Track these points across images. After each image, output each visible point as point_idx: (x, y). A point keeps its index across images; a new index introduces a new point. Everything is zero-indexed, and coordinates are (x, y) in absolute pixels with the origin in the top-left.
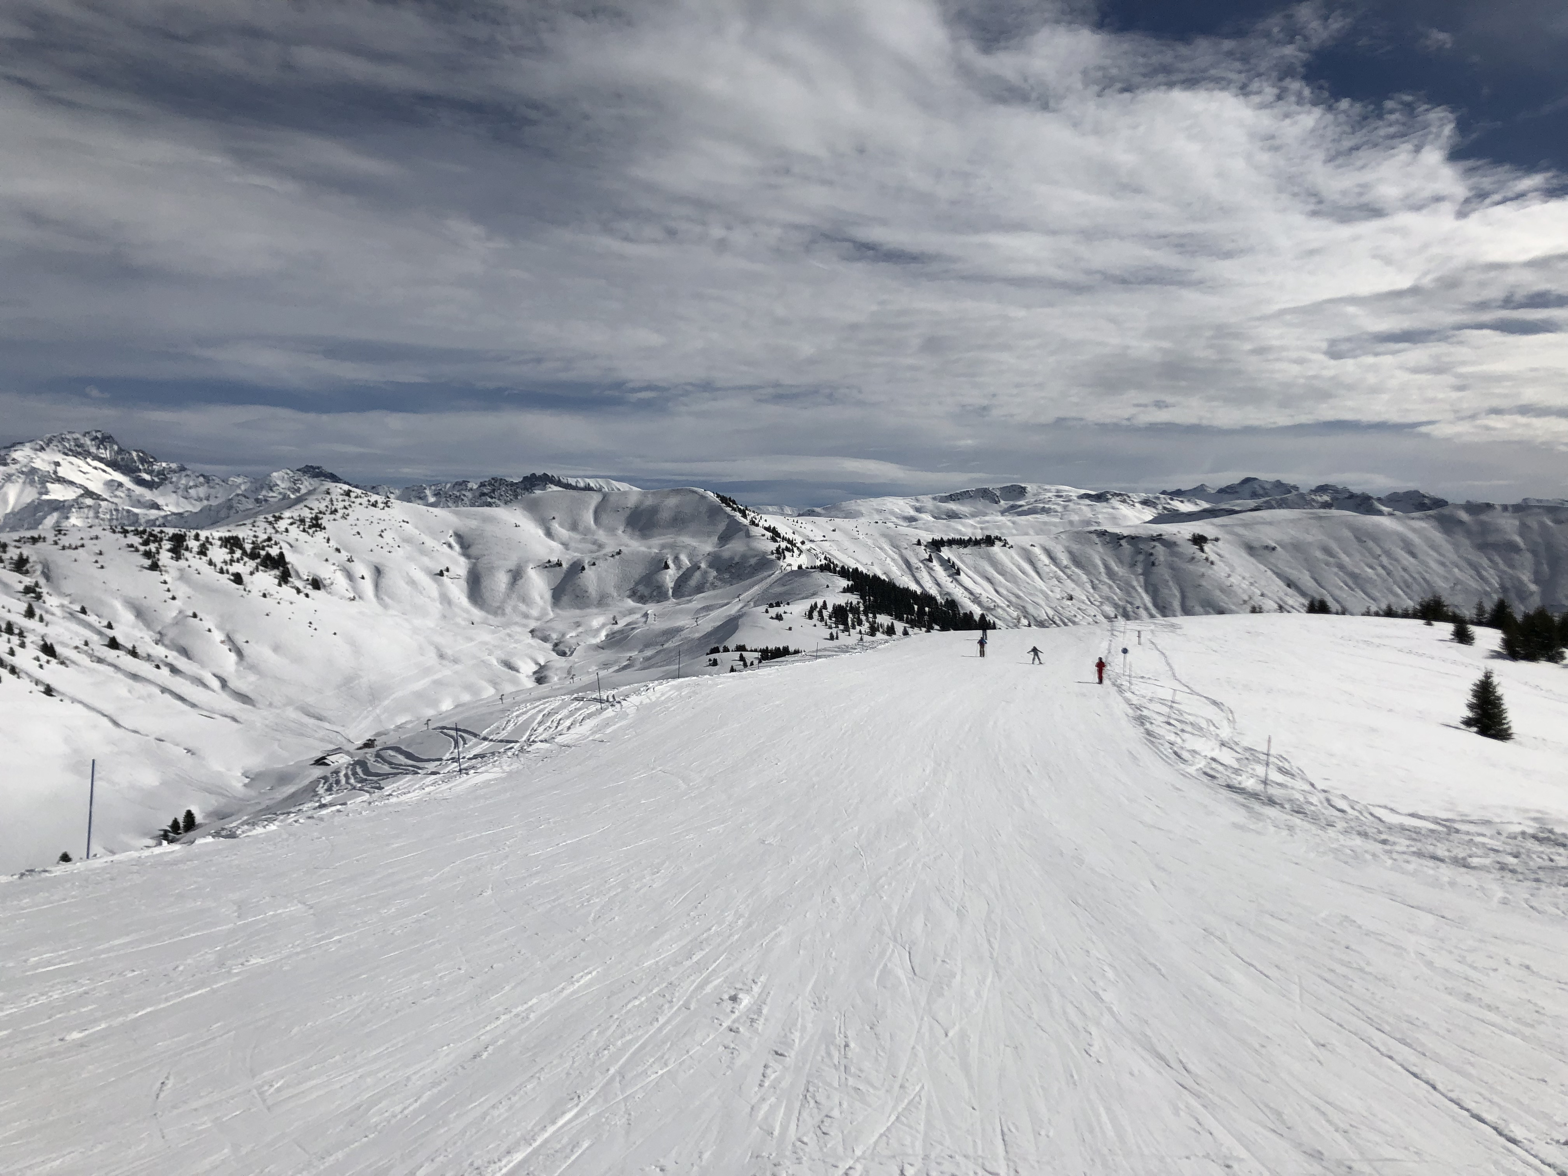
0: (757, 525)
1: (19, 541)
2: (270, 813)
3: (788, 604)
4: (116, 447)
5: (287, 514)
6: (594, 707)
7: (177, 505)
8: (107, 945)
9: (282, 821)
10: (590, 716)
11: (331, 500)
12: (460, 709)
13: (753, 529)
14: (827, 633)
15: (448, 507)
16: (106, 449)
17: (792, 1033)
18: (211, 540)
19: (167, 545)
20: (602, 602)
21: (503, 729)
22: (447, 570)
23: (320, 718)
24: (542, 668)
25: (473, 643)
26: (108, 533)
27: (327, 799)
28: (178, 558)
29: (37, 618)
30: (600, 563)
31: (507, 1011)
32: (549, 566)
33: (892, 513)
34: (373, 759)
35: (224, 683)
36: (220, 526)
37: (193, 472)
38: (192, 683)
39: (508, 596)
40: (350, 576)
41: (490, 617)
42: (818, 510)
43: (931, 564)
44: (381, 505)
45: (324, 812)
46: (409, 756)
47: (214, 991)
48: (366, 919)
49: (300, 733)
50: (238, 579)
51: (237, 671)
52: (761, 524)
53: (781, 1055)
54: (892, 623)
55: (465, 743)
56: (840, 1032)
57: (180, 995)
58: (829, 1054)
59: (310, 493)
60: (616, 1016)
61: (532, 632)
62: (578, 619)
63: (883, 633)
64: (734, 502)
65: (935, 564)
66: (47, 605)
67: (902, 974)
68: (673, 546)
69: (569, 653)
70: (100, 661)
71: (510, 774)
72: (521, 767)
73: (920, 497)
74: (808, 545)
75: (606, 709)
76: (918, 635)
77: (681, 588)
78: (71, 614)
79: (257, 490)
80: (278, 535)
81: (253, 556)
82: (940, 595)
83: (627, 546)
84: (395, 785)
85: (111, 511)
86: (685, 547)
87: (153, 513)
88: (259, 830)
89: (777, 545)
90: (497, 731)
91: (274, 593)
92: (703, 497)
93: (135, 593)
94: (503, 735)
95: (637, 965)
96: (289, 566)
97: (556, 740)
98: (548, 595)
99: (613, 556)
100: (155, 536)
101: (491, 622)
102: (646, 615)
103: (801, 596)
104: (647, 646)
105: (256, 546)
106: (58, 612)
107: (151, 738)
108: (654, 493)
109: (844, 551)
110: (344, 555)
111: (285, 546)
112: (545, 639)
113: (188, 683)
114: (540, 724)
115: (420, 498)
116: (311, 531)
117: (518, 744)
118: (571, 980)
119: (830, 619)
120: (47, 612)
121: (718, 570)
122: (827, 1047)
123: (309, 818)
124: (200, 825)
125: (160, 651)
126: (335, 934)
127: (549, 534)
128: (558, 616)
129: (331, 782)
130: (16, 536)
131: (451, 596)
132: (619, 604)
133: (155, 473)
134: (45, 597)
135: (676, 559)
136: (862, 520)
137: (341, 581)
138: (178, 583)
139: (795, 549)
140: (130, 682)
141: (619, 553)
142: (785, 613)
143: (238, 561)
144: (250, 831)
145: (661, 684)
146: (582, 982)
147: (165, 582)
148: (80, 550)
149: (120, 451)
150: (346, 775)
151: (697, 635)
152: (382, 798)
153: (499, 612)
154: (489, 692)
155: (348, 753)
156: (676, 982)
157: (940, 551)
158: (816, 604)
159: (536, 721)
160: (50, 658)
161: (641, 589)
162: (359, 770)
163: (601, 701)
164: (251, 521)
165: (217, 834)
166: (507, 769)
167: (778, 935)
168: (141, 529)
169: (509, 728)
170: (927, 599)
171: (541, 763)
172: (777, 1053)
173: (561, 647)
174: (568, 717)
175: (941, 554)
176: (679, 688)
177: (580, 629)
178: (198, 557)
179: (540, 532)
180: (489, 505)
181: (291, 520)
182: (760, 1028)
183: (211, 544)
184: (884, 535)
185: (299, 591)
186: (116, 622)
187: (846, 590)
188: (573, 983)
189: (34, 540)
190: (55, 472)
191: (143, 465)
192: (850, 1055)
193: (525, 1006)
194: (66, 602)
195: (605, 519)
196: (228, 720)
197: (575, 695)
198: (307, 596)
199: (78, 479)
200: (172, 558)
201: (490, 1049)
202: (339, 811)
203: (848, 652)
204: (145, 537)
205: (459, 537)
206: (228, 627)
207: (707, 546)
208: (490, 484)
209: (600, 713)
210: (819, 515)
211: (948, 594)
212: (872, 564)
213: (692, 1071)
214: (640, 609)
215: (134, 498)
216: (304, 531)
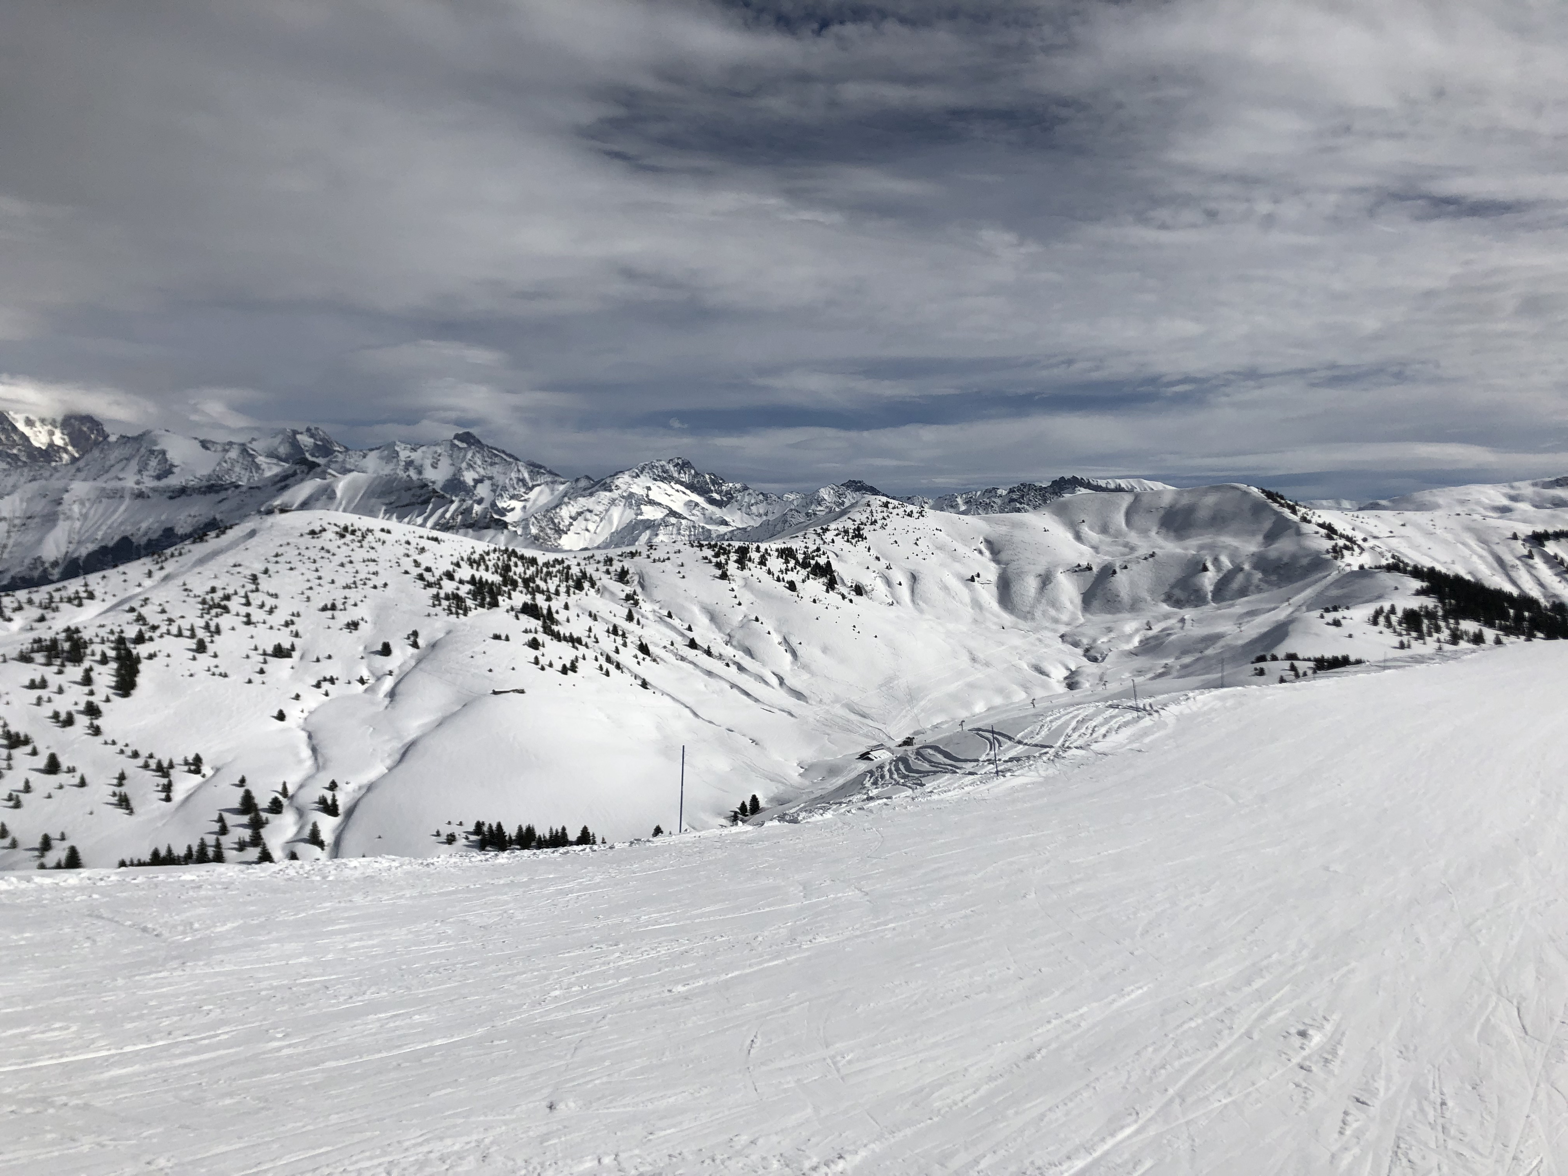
0: (1309, 522)
1: (621, 556)
2: (824, 802)
3: (1348, 608)
4: (693, 472)
5: (833, 526)
6: (1130, 715)
7: (742, 521)
8: (699, 911)
9: (835, 811)
10: (1126, 724)
11: (872, 512)
12: (992, 712)
13: (1305, 527)
14: (1395, 640)
15: (979, 514)
16: (685, 473)
17: (1375, 1081)
18: (769, 551)
19: (734, 557)
20: (1135, 606)
21: (1038, 734)
22: (978, 576)
23: (864, 716)
24: (1073, 674)
25: (1003, 648)
26: (688, 547)
27: (874, 792)
28: (743, 567)
29: (635, 621)
30: (1133, 567)
31: (1058, 1016)
32: (1078, 570)
33: (1478, 503)
34: (913, 757)
35: (781, 681)
36: (778, 539)
37: (754, 491)
38: (755, 680)
39: (1038, 600)
40: (888, 583)
41: (1019, 621)
42: (1383, 502)
43: (1531, 562)
44: (916, 515)
45: (872, 804)
46: (947, 755)
47: (789, 964)
48: (916, 911)
49: (847, 729)
50: (792, 586)
51: (792, 670)
52: (1313, 520)
53: (1363, 1103)
54: (1481, 631)
55: (1000, 746)
56: (1434, 1088)
57: (760, 963)
58: (1422, 1110)
59: (852, 506)
60: (1171, 1036)
61: (1062, 637)
62: (1108, 625)
63: (1468, 641)
64: (1282, 498)
65: (1538, 561)
66: (643, 611)
67: (1511, 1032)
68: (1212, 547)
69: (1100, 659)
70: (683, 659)
71: (1047, 778)
72: (1057, 773)
73: (1516, 484)
74: (1371, 542)
75: (1143, 718)
76: (1515, 644)
77: (1221, 591)
78: (660, 618)
79: (807, 505)
80: (826, 545)
81: (805, 565)
82: (1545, 597)
83: (1161, 548)
84: (935, 783)
85: (690, 528)
86: (1225, 547)
87: (723, 529)
88: (817, 818)
89: (1333, 543)
90: (1031, 735)
91: (823, 599)
92: (1246, 493)
93: (709, 600)
94: (1038, 739)
95: (1191, 986)
96: (836, 574)
97: (1092, 747)
98: (1078, 600)
99: (1146, 559)
100: (724, 549)
101: (1021, 627)
102: (1183, 620)
103: (1364, 599)
104: (1185, 652)
105: (807, 556)
106: (650, 616)
107: (723, 728)
108: (1189, 492)
109: (1417, 548)
110: (883, 562)
111: (832, 556)
112: (1076, 644)
113: (752, 679)
114: (1074, 730)
115: (952, 507)
116: (854, 541)
117: (1053, 750)
118: (1121, 992)
119: (1400, 625)
120: (643, 616)
121: (1264, 571)
122: (1420, 1103)
123: (860, 809)
124: (764, 810)
125: (729, 651)
126: (891, 921)
127: (1078, 537)
128: (1088, 621)
129: (877, 776)
130: (619, 551)
131: (982, 602)
132: (1154, 609)
133: (724, 493)
134: (641, 603)
135: (1216, 561)
136: (1437, 513)
137: (880, 587)
138: (743, 590)
139: (1355, 547)
140: (706, 677)
141: (1152, 555)
142: (1344, 618)
143: (792, 570)
144: (810, 817)
145: (1202, 693)
146: (1133, 996)
147: (733, 590)
148: (667, 562)
149: (697, 474)
150: (890, 771)
151: (1240, 642)
152: (923, 794)
153: (1029, 616)
154: (1020, 696)
155: (889, 749)
156: (1235, 1008)
157: (1544, 546)
158: (1382, 610)
159: (1071, 727)
160: (645, 656)
161: (1178, 593)
162: (901, 767)
163: (1137, 709)
164: (803, 533)
165: (782, 818)
166: (1043, 773)
167: (1352, 971)
168: (713, 543)
169: (1043, 733)
170: (1526, 602)
171: (1076, 771)
172: (1358, 1100)
173: (1093, 653)
174: (1102, 725)
175: (1545, 549)
176: (1222, 698)
177: (1112, 635)
178: (759, 566)
179: (1070, 536)
180: (1018, 510)
181: (837, 532)
182: (1336, 1072)
183: (770, 555)
184: (1469, 529)
185: (844, 597)
186: (696, 625)
187: (1419, 593)
188: (1123, 996)
189: (633, 555)
190: (647, 496)
191: (714, 486)
192: (1448, 1115)
193: (1076, 1014)
194: (656, 607)
195: (1136, 519)
196: (785, 714)
197: (1110, 702)
198: (851, 601)
199: (665, 500)
200: (738, 568)
201: (1044, 1052)
202: (886, 804)
203: (1423, 662)
204: (716, 550)
205: (989, 543)
206: (785, 630)
207: (1251, 546)
208: (1019, 490)
209: (1137, 722)
210: (1384, 508)
211: (1555, 596)
212: (1453, 562)
213: (1259, 1105)
214: (1176, 614)
215: (707, 515)
216: (848, 541)
